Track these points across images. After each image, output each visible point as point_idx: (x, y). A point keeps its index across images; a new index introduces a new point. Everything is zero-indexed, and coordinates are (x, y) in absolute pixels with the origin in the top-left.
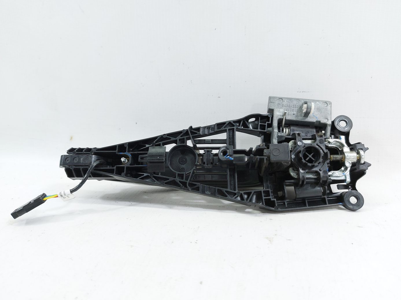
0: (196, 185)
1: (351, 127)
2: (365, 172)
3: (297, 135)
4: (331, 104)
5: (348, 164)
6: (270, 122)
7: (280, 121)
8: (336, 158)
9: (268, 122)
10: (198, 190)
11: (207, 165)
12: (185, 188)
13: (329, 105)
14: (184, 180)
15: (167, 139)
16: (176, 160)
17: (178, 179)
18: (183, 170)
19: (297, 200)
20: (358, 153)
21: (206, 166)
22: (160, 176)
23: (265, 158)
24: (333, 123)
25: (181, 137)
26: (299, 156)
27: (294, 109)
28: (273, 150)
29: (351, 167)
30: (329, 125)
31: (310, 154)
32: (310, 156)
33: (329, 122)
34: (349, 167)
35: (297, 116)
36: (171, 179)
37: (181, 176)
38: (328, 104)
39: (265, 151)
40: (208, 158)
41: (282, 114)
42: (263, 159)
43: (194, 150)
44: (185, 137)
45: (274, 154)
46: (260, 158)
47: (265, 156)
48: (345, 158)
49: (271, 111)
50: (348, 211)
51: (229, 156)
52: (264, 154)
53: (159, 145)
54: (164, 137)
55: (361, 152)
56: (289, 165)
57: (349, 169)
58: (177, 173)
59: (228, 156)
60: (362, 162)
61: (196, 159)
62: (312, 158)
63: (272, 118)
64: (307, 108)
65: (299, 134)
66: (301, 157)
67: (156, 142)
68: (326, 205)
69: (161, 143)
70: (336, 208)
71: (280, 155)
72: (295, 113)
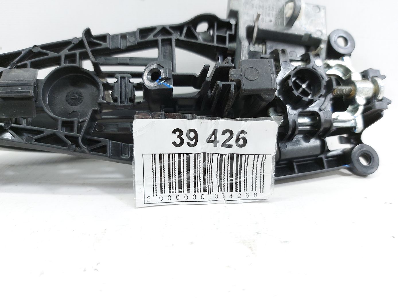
0: (99, 142)
1: (353, 46)
2: (382, 113)
3: (280, 53)
4: (325, 8)
5: (361, 100)
6: (233, 32)
7: (250, 30)
8: (342, 90)
9: (231, 33)
10: (105, 152)
11: (121, 103)
12: (77, 149)
13: (322, 11)
14: (75, 133)
15: (39, 54)
16: (61, 97)
17: (61, 132)
18: (74, 114)
19: (281, 163)
20: (374, 82)
21: (120, 106)
22: (24, 125)
23: (233, 84)
24: (329, 38)
25: (69, 50)
26: (289, 85)
27: (271, 12)
28: (246, 70)
29: (365, 105)
30: (325, 41)
31: (303, 82)
32: (304, 86)
33: (324, 38)
34: (361, 105)
35: (276, 24)
36: (48, 131)
37: (69, 125)
38: (321, 8)
39: (232, 72)
40: (123, 91)
41: (252, 19)
42: (230, 86)
43: (96, 78)
44: (77, 52)
45: (249, 78)
46: (223, 85)
47: (232, 81)
48: (355, 89)
49: (234, 14)
50: (356, 177)
51: (163, 82)
52: (230, 78)
53: (24, 66)
54: (35, 50)
55: (379, 81)
56: (273, 99)
57: (361, 109)
58: (61, 119)
59: (162, 80)
60: (380, 97)
61: (99, 93)
62: (307, 90)
63: (237, 25)
64: (295, 8)
65: (283, 51)
66: (291, 86)
67: (18, 62)
68: (325, 170)
69: (28, 62)
70: (337, 174)
71: (258, 80)
72: (273, 19)
